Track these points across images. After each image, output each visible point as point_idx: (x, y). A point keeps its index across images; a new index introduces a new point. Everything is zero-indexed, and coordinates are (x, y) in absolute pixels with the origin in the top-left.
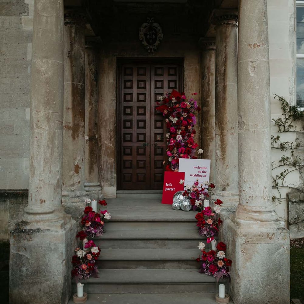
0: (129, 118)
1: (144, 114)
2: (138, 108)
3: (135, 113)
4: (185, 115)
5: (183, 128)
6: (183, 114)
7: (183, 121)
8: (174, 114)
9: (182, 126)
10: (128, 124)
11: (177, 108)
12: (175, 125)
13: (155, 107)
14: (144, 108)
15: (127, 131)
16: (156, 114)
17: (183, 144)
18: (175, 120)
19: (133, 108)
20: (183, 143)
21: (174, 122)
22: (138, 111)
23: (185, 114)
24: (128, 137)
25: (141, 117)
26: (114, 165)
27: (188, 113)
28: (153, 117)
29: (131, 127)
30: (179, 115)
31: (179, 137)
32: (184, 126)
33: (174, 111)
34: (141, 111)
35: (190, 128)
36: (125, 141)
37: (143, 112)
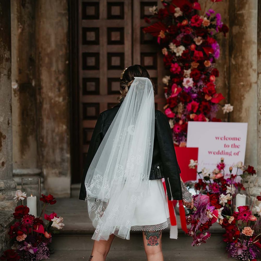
0: (94, 49)
1: (121, 42)
2: (110, 30)
3: (103, 39)
4: (199, 41)
5: (195, 65)
6: (196, 39)
7: (196, 52)
8: (178, 39)
9: (193, 61)
10: (91, 61)
11: (184, 27)
12: (180, 59)
13: (142, 29)
14: (121, 30)
15: (91, 74)
16: (143, 42)
17: (195, 95)
18: (180, 51)
19: (101, 31)
20: (195, 93)
21: (177, 55)
22: (109, 36)
23: (200, 38)
24: (91, 86)
25: (115, 48)
26: (67, 137)
27: (203, 37)
28: (138, 48)
29: (96, 67)
30: (187, 42)
31: (188, 82)
32: (198, 62)
33: (178, 34)
34: (115, 36)
35: (208, 64)
36: (86, 92)
37: (118, 38)
